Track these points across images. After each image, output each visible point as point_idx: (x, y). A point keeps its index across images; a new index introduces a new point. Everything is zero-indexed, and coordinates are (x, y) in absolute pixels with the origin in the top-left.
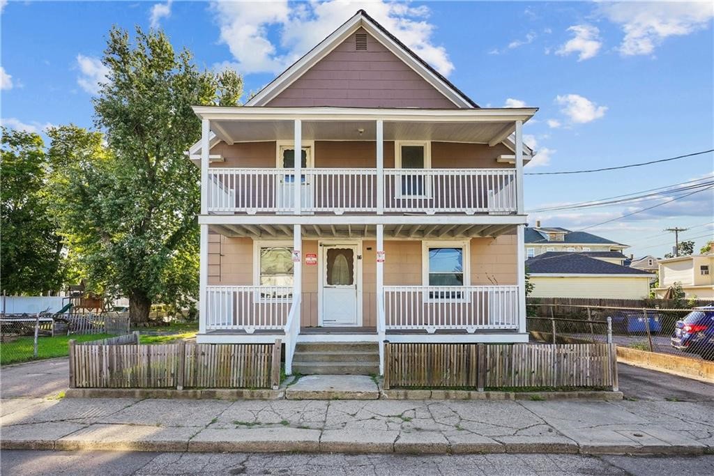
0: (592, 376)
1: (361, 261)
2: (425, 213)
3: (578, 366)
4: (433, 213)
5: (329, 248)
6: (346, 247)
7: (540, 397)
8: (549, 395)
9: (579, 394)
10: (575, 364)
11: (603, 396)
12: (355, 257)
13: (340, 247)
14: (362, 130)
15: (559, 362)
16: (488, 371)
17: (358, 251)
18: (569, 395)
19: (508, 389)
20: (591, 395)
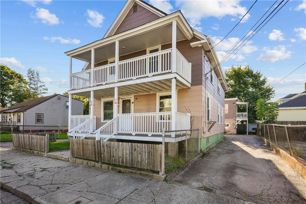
0: (149, 164)
1: (133, 104)
2: (132, 79)
3: (142, 157)
4: (136, 79)
5: (123, 100)
6: (128, 99)
7: (122, 171)
8: (126, 171)
9: (140, 173)
10: (140, 155)
11: (152, 176)
12: (131, 103)
13: (126, 99)
14: (124, 47)
15: (132, 153)
16: (102, 154)
17: (132, 100)
18: (135, 172)
19: (109, 164)
20: (146, 174)
